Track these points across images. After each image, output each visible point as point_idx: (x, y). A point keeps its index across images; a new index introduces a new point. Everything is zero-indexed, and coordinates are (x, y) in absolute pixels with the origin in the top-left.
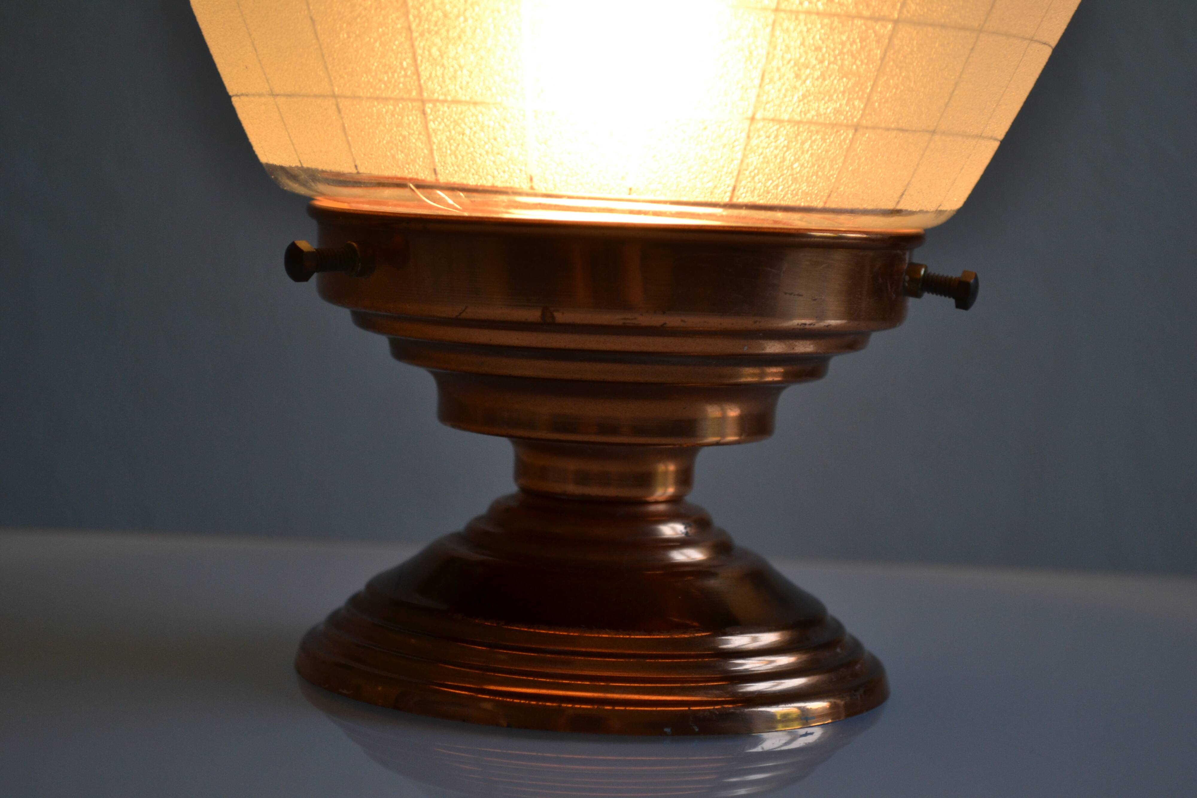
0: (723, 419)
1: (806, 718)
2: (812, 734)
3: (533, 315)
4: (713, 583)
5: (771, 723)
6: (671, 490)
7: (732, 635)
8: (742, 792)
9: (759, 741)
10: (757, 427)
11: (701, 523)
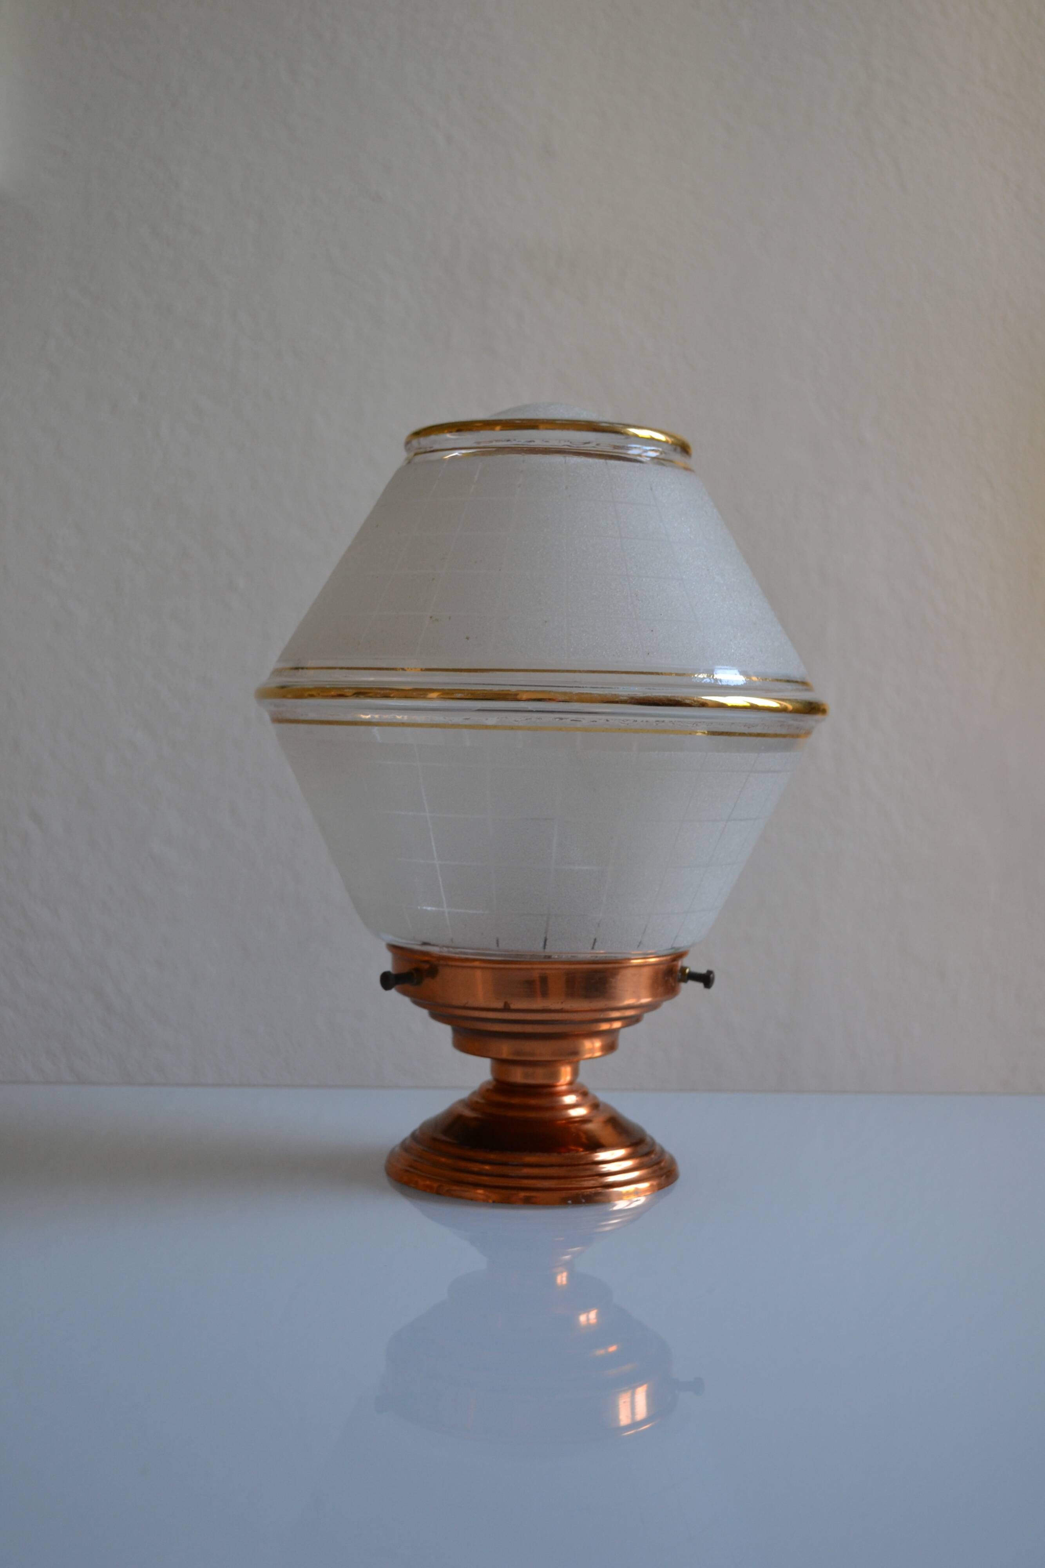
0: (594, 1045)
1: (637, 1193)
2: (639, 1200)
3: (500, 1005)
4: (590, 1126)
5: (621, 1196)
6: (569, 1080)
7: (599, 1152)
8: (608, 1229)
9: (615, 1205)
10: (610, 1048)
11: (584, 1094)
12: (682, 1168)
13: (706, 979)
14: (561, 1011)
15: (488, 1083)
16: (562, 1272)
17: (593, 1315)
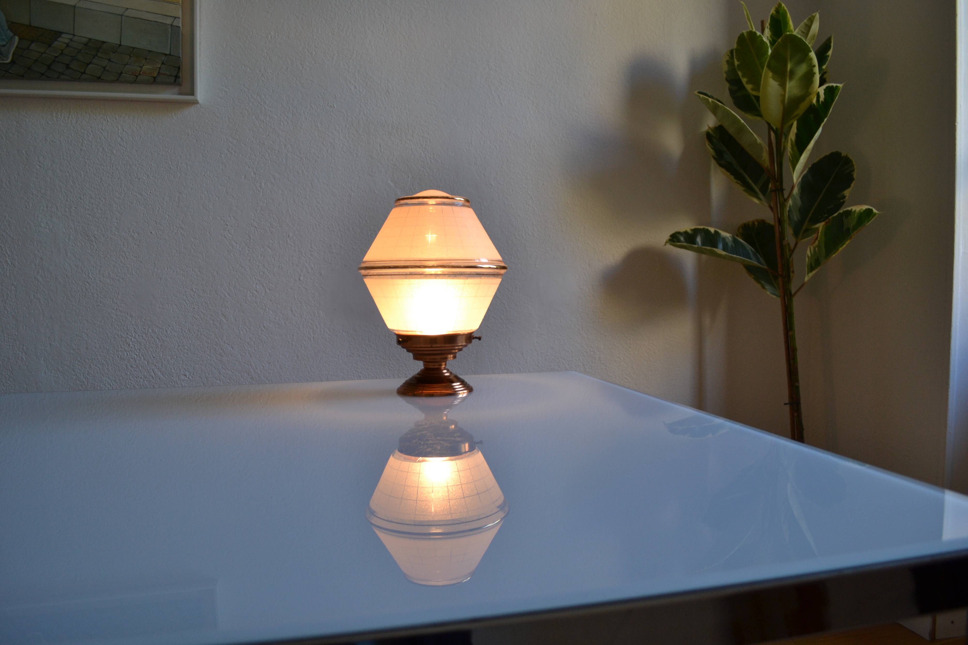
0: (451, 357)
1: (464, 393)
3: (430, 346)
4: (451, 377)
5: (459, 394)
6: (444, 366)
7: (453, 384)
9: (458, 396)
10: (455, 357)
11: (448, 370)
12: (474, 388)
13: (479, 338)
14: (445, 347)
15: (423, 369)
16: (444, 417)
17: (453, 426)
